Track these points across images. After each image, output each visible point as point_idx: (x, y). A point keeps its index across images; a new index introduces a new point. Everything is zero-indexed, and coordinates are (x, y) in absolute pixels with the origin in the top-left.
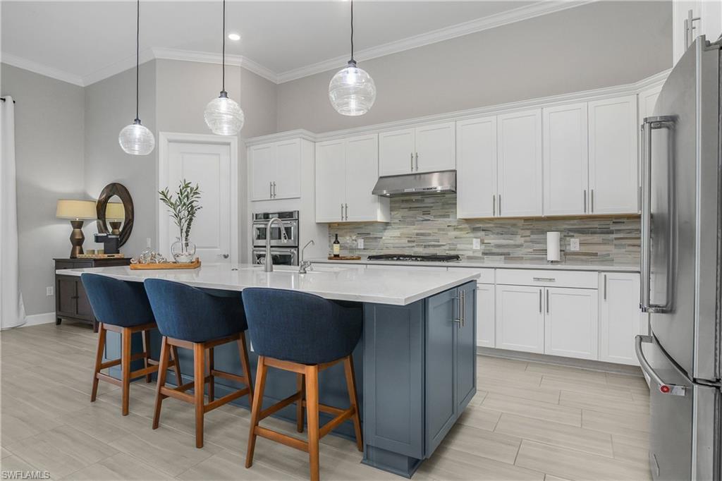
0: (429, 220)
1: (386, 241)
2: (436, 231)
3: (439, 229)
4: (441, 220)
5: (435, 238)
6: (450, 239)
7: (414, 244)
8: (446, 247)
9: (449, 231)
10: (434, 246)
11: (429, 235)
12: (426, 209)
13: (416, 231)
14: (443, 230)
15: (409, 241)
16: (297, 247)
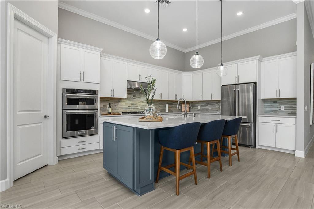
0: (135, 99)
1: (120, 106)
2: (137, 103)
3: (138, 102)
4: (139, 99)
5: (137, 105)
6: (141, 106)
7: (130, 108)
8: (140, 109)
9: (141, 103)
10: (137, 108)
11: (135, 104)
12: (134, 95)
13: (131, 103)
14: (139, 103)
15: (128, 107)
16: (97, 109)
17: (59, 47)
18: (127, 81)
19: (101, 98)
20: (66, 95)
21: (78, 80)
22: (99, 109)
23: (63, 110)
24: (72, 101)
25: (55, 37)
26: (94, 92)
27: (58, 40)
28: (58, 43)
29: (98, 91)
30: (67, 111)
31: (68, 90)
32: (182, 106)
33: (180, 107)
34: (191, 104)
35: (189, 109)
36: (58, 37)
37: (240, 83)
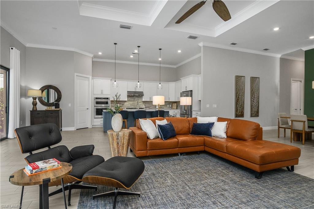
13: (132, 103)
17: (92, 81)
18: (127, 91)
19: (111, 101)
20: (95, 100)
21: (100, 93)
22: (110, 106)
23: (94, 106)
24: (97, 103)
25: (91, 77)
26: (108, 98)
28: (92, 79)
29: (109, 98)
30: (96, 107)
31: (96, 98)
32: (172, 105)
33: (170, 106)
34: (178, 104)
35: (177, 107)
36: (92, 76)
37: (187, 90)
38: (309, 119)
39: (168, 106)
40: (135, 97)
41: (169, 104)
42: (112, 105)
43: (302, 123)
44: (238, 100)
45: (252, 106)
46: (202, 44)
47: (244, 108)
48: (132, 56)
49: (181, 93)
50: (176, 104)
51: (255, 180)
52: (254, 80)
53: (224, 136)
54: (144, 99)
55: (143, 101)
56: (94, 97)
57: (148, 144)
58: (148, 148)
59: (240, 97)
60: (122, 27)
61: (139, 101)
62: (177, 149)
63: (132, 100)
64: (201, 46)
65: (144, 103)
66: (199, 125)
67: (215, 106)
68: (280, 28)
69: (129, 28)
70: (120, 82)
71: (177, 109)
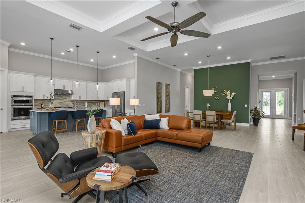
0: (62, 99)
2: (64, 102)
4: (65, 99)
11: (62, 102)
13: (59, 102)
15: (57, 104)
16: (33, 106)
17: (9, 75)
18: (55, 89)
19: (35, 99)
20: (13, 98)
21: (20, 90)
22: (34, 106)
23: (12, 106)
24: (16, 102)
26: (31, 97)
27: (8, 71)
28: (8, 72)
29: (33, 96)
30: (13, 107)
31: (14, 96)
32: (100, 104)
33: (98, 104)
34: (105, 102)
35: (105, 105)
36: (8, 70)
37: (119, 91)
38: (217, 114)
39: (96, 104)
40: (62, 96)
41: (97, 103)
42: (36, 104)
43: (213, 117)
44: (158, 100)
45: (166, 104)
46: (136, 54)
47: (161, 106)
48: (63, 54)
49: (113, 93)
50: (104, 102)
51: (199, 153)
52: (167, 85)
53: (167, 128)
54: (73, 98)
55: (71, 100)
56: (11, 95)
57: (123, 140)
58: (123, 144)
59: (159, 98)
60: (72, 26)
61: (67, 100)
62: (142, 141)
63: (59, 98)
64: (135, 56)
65: (72, 102)
66: (150, 121)
67: (145, 105)
68: (188, 54)
69: (79, 29)
70: (45, 78)
71: (105, 107)
